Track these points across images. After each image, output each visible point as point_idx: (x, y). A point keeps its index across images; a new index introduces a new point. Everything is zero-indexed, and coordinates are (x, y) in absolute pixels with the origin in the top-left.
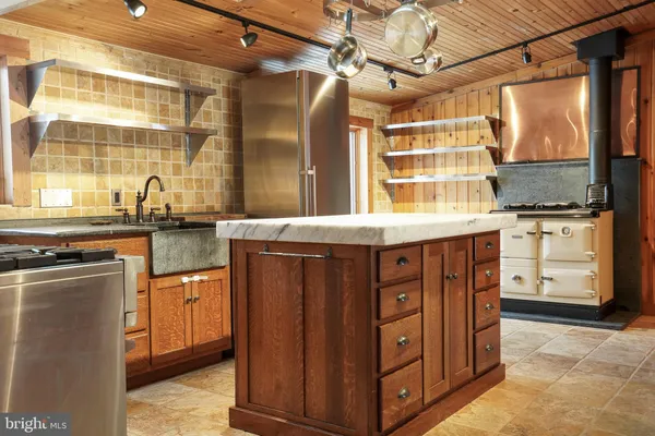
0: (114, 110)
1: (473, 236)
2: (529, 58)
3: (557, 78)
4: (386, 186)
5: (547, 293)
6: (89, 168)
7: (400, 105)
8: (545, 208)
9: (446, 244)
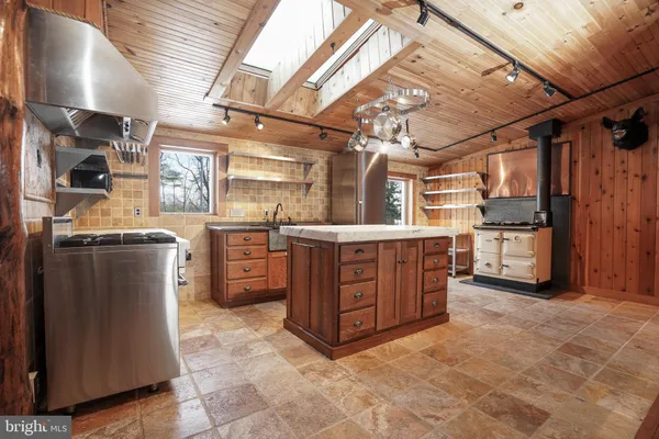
0: (267, 173)
1: (424, 239)
2: (495, 138)
3: (521, 149)
4: (425, 210)
5: (505, 274)
6: (253, 200)
7: (434, 167)
8: (505, 225)
9: (399, 243)
